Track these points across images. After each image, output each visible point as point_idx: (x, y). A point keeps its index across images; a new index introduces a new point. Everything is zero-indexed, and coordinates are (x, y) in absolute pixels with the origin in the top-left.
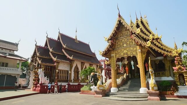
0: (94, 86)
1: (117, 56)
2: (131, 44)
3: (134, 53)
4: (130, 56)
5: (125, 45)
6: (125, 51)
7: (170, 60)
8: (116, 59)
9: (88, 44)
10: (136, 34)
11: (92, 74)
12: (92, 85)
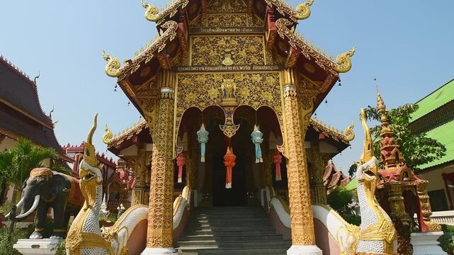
0: (34, 236)
1: (191, 97)
4: (247, 104)
5: (228, 61)
6: (228, 84)
8: (182, 111)
9: (32, 79)
11: (35, 174)
12: (27, 234)
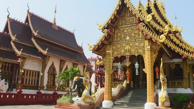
0: (77, 97)
1: (116, 53)
2: (137, 36)
3: (141, 51)
4: (133, 54)
5: (128, 38)
6: (127, 47)
7: (191, 64)
8: (113, 58)
10: (144, 23)
11: (75, 78)
12: (75, 96)
